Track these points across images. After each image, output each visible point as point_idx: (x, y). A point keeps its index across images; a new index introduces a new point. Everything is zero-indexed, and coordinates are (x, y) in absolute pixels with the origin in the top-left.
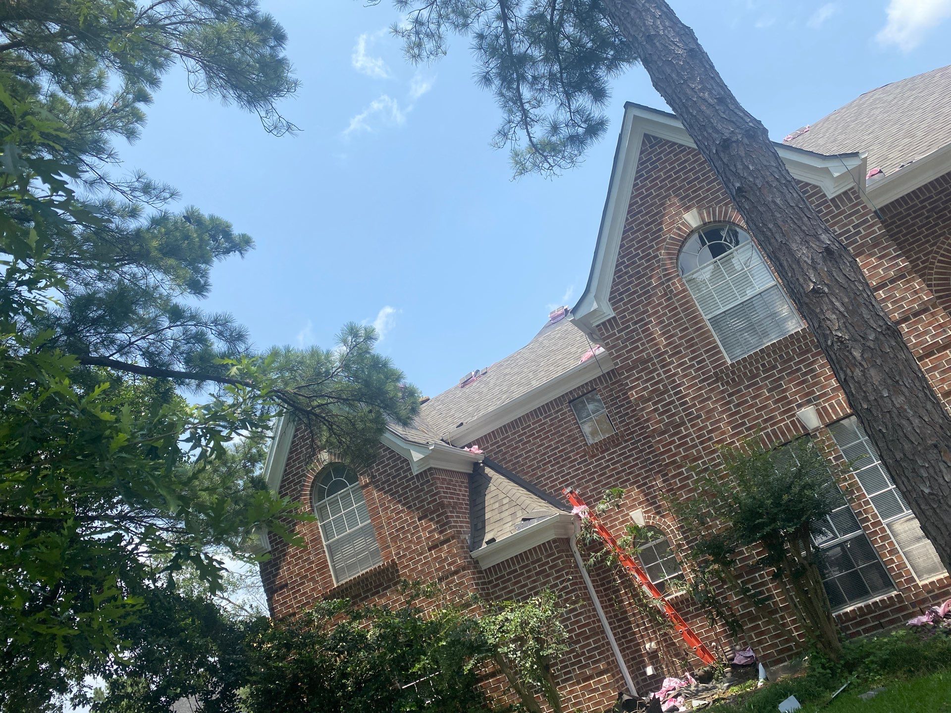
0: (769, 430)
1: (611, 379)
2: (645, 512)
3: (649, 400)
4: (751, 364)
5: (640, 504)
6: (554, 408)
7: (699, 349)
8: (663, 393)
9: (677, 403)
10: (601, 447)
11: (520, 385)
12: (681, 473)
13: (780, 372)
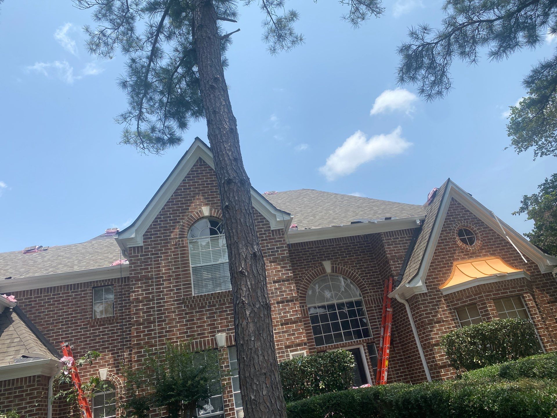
0: (198, 340)
1: (125, 282)
2: (110, 371)
3: (141, 302)
4: (204, 300)
5: (108, 365)
6: (81, 288)
7: (180, 282)
8: (150, 301)
9: (156, 309)
10: (100, 322)
11: (66, 265)
12: (141, 352)
13: (216, 309)
